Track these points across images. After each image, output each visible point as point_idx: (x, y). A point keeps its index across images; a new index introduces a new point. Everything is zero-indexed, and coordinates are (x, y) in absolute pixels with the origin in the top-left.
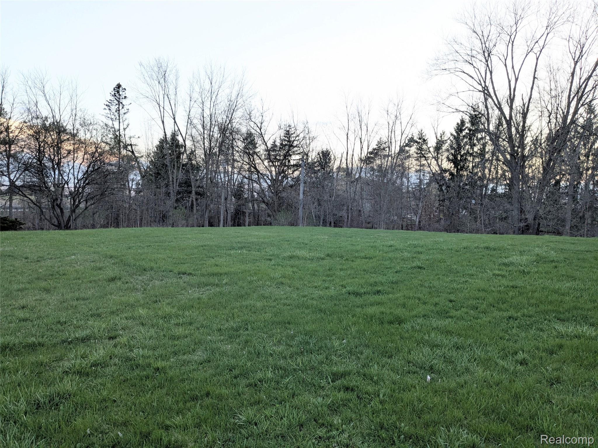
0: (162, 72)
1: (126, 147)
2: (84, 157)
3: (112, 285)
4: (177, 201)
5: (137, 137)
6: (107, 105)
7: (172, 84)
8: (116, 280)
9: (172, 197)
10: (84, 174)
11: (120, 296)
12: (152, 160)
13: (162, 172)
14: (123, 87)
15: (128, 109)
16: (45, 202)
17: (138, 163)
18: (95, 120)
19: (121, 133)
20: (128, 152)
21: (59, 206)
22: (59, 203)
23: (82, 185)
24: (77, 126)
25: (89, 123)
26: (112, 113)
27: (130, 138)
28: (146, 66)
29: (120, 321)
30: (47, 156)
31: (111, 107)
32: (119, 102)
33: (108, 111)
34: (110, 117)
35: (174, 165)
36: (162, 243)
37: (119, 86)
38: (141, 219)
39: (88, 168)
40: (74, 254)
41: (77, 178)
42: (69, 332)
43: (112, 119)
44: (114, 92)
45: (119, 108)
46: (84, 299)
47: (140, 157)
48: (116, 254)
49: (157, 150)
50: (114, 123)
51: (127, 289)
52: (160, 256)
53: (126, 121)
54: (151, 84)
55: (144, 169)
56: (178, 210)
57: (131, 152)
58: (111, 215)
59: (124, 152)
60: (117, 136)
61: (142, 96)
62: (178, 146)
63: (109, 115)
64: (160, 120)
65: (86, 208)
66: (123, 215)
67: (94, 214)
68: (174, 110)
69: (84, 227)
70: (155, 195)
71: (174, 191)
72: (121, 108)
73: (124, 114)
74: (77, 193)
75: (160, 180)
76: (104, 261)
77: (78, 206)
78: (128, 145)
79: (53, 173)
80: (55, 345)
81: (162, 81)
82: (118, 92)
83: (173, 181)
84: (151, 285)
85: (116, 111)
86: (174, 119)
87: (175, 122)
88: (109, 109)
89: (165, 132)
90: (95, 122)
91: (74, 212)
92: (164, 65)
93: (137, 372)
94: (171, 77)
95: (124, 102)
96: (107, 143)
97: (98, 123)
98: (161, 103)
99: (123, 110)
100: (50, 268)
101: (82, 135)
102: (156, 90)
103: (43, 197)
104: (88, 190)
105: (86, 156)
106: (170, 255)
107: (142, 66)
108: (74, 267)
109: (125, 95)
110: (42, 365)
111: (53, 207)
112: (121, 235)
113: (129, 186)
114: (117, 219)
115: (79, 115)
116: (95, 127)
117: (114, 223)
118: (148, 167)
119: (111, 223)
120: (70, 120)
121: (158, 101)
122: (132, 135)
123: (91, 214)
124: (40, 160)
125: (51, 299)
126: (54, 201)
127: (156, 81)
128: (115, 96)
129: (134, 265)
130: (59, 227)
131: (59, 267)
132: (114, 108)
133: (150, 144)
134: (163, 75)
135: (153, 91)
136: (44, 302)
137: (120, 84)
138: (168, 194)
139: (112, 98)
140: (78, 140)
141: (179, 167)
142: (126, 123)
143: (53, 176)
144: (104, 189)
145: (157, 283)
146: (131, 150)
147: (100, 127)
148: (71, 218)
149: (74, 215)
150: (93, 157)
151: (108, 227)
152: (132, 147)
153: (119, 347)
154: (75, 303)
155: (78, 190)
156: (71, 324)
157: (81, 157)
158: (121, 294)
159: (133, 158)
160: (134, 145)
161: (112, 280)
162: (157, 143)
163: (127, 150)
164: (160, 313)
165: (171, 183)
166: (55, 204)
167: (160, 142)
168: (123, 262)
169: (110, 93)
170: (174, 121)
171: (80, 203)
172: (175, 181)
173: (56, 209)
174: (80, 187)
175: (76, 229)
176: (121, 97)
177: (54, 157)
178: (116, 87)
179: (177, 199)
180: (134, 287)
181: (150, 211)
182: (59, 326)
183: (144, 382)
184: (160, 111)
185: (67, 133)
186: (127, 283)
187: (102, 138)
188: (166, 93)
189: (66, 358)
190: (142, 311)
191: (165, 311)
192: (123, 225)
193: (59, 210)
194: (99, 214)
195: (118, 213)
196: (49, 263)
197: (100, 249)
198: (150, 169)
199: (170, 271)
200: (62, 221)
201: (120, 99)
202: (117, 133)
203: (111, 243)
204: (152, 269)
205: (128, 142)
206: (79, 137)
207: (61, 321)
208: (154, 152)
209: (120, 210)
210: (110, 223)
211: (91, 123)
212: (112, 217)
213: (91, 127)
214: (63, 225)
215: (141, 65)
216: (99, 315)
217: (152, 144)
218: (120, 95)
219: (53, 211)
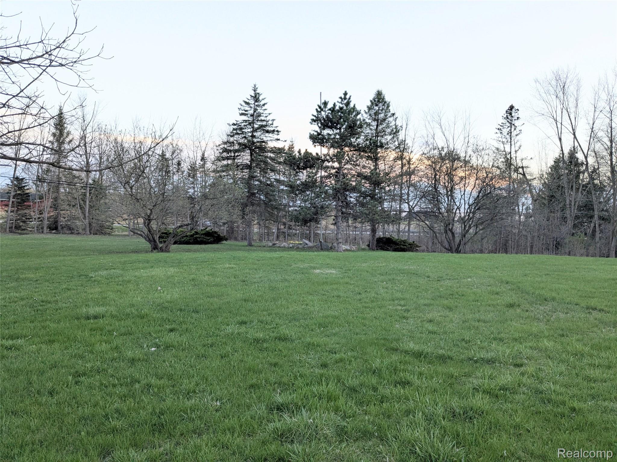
0: (561, 84)
1: (517, 170)
2: (475, 183)
3: (511, 311)
4: (575, 226)
5: (529, 158)
6: (498, 129)
7: (573, 96)
8: (515, 307)
9: (569, 222)
10: (475, 200)
11: (521, 324)
12: (545, 182)
13: (558, 195)
14: (516, 108)
15: (521, 130)
16: (439, 227)
17: (530, 186)
18: (487, 145)
19: (512, 156)
20: (519, 175)
21: (451, 230)
22: (450, 228)
23: (472, 210)
24: (470, 152)
25: (482, 148)
26: (503, 137)
27: (522, 160)
28: (542, 82)
29: (524, 349)
30: (442, 183)
31: (503, 130)
32: (511, 123)
33: (499, 135)
34: (501, 141)
35: (572, 186)
36: (562, 272)
37: (512, 108)
38: (531, 246)
39: (479, 194)
40: (470, 277)
41: (469, 203)
42: (474, 351)
43: (503, 142)
44: (506, 115)
45: (511, 130)
46: (484, 322)
47: (533, 179)
48: (512, 280)
49: (552, 170)
50: (505, 146)
51: (528, 317)
52: (561, 286)
53: (518, 142)
54: (547, 99)
55: (536, 192)
56: (576, 238)
57: (522, 175)
58: (499, 241)
59: (514, 176)
60: (508, 159)
61: (537, 114)
62: (578, 164)
63: (500, 139)
64: (557, 137)
65: (476, 233)
66: (512, 241)
67: (482, 239)
68: (574, 124)
69: (473, 252)
70: (547, 220)
71: (571, 215)
72: (512, 130)
73: (516, 135)
74: (468, 218)
75: (554, 204)
76: (501, 285)
77: (468, 231)
78: (519, 167)
79: (446, 199)
80: (462, 361)
81: (561, 95)
82: (511, 114)
83: (570, 204)
84: (554, 317)
85: (508, 134)
86: (574, 134)
87: (575, 137)
88: (501, 133)
89: (562, 150)
90: (488, 147)
91: (465, 236)
92: (563, 77)
93: (549, 407)
94: (571, 89)
95: (516, 123)
96: (498, 167)
97: (490, 148)
98: (559, 119)
99: (515, 131)
100: (450, 288)
101: (474, 162)
102: (552, 105)
103: (438, 222)
104: (477, 216)
105: (477, 182)
106: (574, 286)
107: (538, 83)
108: (472, 289)
109: (518, 116)
110: (452, 377)
111: (446, 232)
112: (514, 261)
113: (519, 211)
114: (505, 245)
115: (472, 141)
116: (487, 152)
117: (502, 249)
118: (540, 190)
119: (500, 249)
120: (463, 148)
121: (555, 117)
122: (523, 157)
123: (480, 239)
124: (436, 188)
125: (454, 317)
126: (447, 226)
127: (553, 96)
128: (508, 118)
129: (533, 293)
130: (450, 250)
131: (458, 288)
132: (505, 131)
133: (544, 164)
134: (562, 87)
135: (550, 107)
136: (448, 319)
137: (513, 105)
138: (564, 219)
139: (505, 121)
140: (471, 167)
141: (578, 189)
142: (518, 145)
143: (447, 202)
144: (494, 214)
145: (562, 316)
146: (522, 173)
147: (492, 152)
148: (462, 242)
149: (464, 239)
150: (484, 182)
151: (495, 253)
152: (523, 170)
153: (526, 376)
154: (477, 324)
155: (469, 215)
156: (475, 344)
157: (473, 183)
158: (521, 321)
159: (525, 180)
160: (526, 167)
161: (511, 306)
162: (551, 163)
163: (518, 173)
164: (569, 348)
165: (568, 206)
166: (447, 229)
167: (555, 162)
168: (521, 289)
169: (503, 116)
170: (573, 136)
171: (470, 227)
172: (573, 204)
173: (448, 234)
174: (470, 212)
175: (465, 253)
176: (513, 119)
177: (448, 184)
178: (509, 109)
179: (574, 224)
180: (535, 315)
181: (542, 237)
182: (464, 343)
183: (559, 419)
184: (557, 127)
185: (460, 161)
186: (527, 311)
187: (493, 163)
188: (565, 107)
189: (473, 376)
190: (547, 344)
191: (576, 348)
192: (511, 251)
193: (450, 235)
194: (488, 240)
195: (506, 239)
196: (448, 283)
197: (494, 274)
198: (543, 192)
199: (576, 305)
200: (453, 244)
201: (512, 120)
202: (508, 157)
203: (505, 269)
204: (554, 299)
205: (520, 165)
206: (472, 163)
207: (466, 340)
208: (548, 174)
209: (508, 235)
210: (498, 250)
211: (483, 149)
212: (500, 244)
213: (483, 152)
214: (454, 250)
215: (536, 81)
216: (501, 340)
217: (546, 164)
218: (512, 117)
219: (446, 235)
